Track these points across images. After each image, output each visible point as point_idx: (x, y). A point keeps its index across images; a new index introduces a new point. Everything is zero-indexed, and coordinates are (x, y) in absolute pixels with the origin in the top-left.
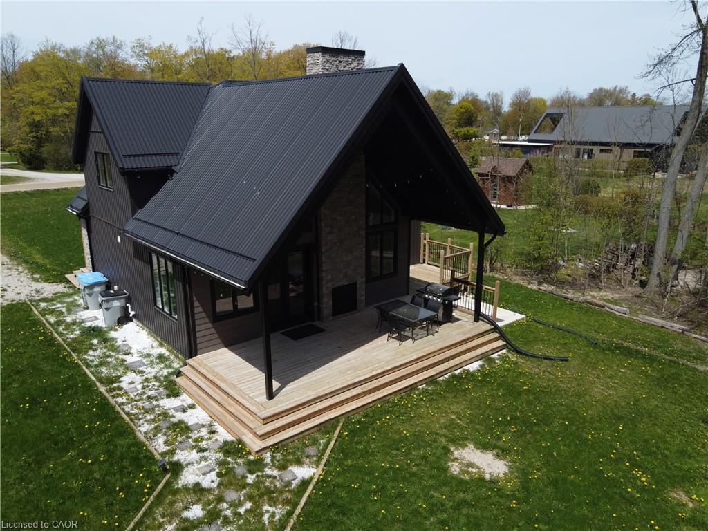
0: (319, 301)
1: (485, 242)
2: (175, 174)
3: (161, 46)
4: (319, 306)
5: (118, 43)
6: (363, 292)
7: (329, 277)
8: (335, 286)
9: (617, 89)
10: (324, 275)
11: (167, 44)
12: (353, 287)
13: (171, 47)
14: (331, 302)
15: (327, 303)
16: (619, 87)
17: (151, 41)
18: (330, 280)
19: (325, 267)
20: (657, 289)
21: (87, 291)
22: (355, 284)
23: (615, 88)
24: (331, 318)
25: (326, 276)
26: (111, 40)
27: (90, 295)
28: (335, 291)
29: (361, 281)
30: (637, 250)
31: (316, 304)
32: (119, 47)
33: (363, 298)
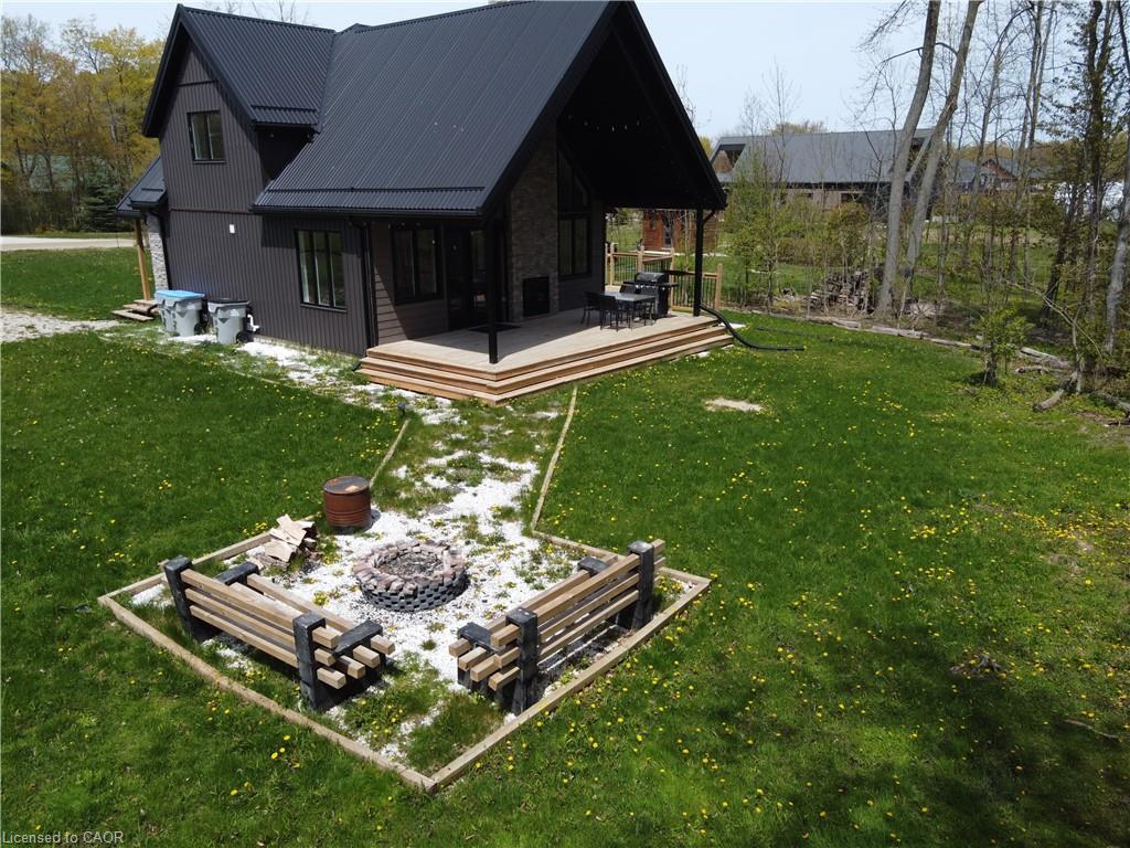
0: (507, 294)
1: (704, 218)
2: (316, 135)
3: (115, 30)
4: (507, 303)
5: (38, 25)
6: (557, 291)
7: (520, 264)
8: (526, 277)
9: (809, 126)
10: (514, 260)
11: (128, 27)
12: (546, 279)
13: (132, 33)
14: (522, 298)
15: (517, 296)
16: (811, 122)
17: (95, 23)
18: (521, 269)
19: (515, 250)
20: (889, 308)
21: (178, 308)
22: (547, 278)
23: (806, 124)
24: (522, 318)
25: (517, 263)
26: (25, 19)
27: (182, 314)
28: (526, 283)
29: (554, 274)
30: (860, 278)
31: (504, 299)
32: (41, 31)
33: (556, 297)
